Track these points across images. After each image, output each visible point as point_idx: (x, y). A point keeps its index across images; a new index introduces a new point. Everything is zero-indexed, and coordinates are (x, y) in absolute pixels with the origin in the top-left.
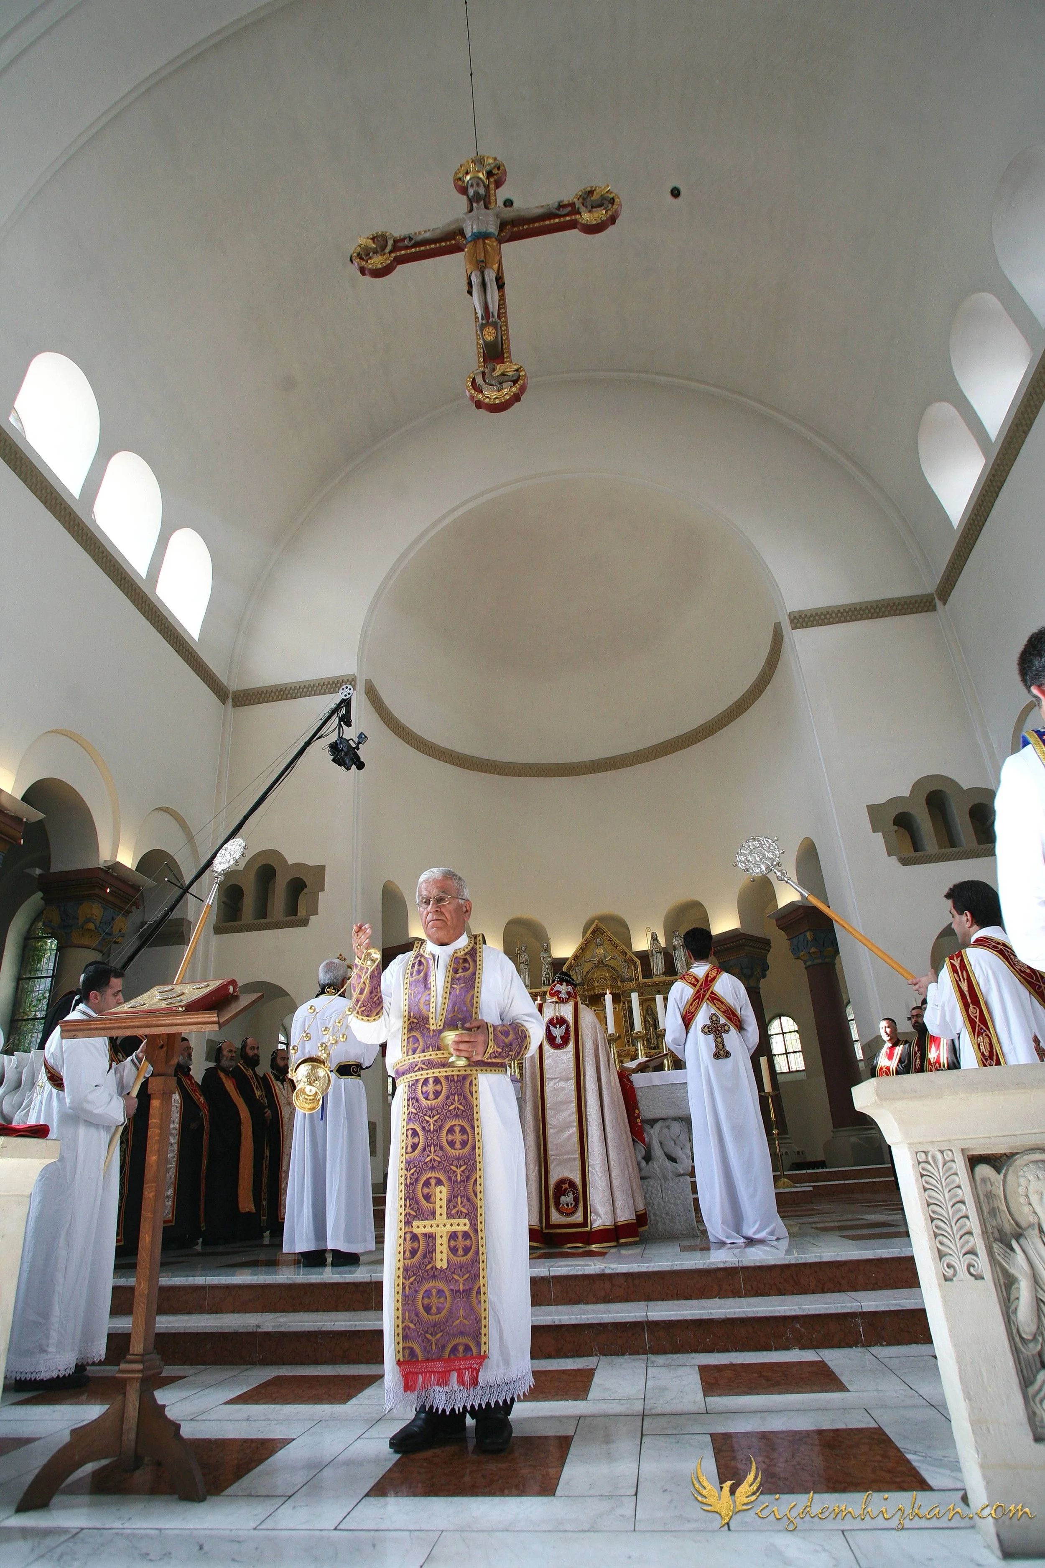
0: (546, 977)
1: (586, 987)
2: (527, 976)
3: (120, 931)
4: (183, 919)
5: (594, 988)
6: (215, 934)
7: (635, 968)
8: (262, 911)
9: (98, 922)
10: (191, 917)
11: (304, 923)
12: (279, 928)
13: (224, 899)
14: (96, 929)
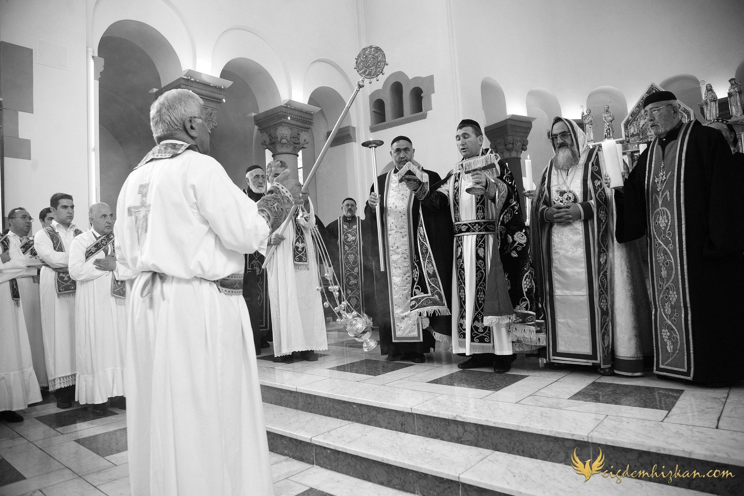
0: (607, 132)
1: (641, 137)
2: (592, 133)
3: (305, 141)
4: (349, 127)
5: (647, 137)
6: (371, 132)
7: (688, 116)
8: (399, 113)
9: (288, 138)
10: (354, 124)
11: (424, 117)
12: (409, 122)
13: (374, 110)
14: (288, 142)
